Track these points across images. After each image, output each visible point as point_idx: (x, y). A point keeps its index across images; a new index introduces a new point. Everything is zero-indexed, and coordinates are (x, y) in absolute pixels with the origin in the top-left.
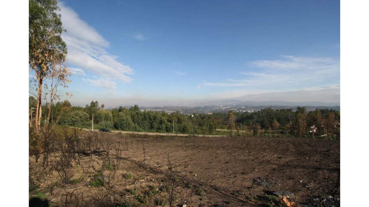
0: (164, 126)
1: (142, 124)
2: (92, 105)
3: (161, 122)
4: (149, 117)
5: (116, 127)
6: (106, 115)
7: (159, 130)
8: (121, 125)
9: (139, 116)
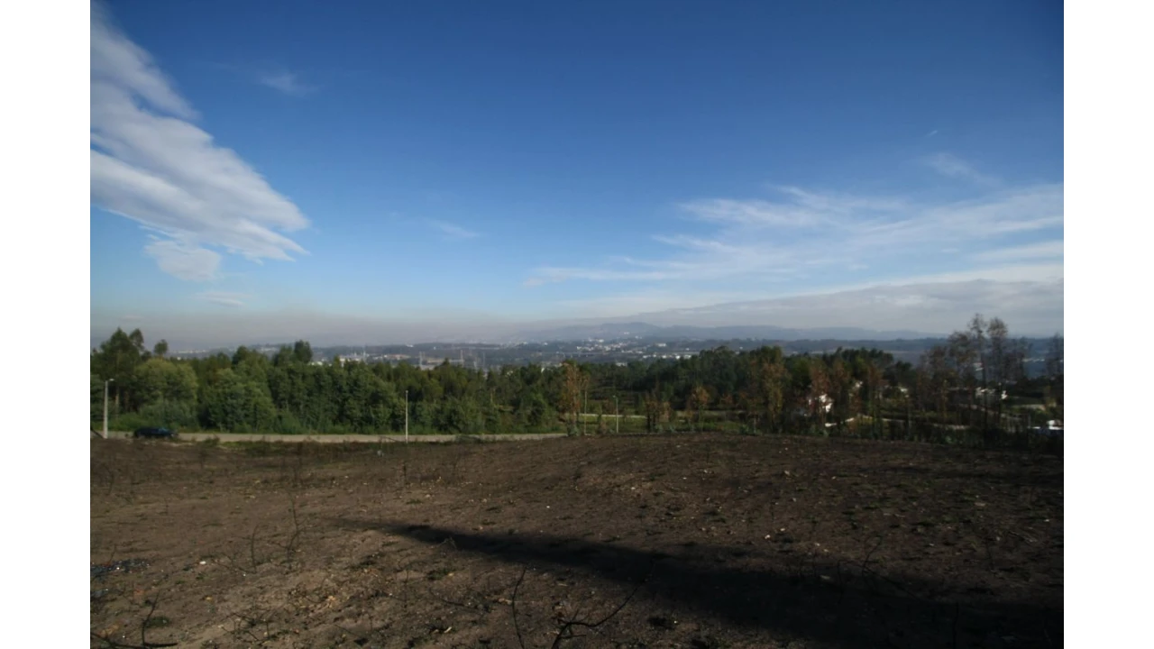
0: (384, 411)
1: (307, 406)
2: (118, 343)
3: (376, 398)
4: (335, 383)
5: (206, 422)
6: (172, 380)
7: (364, 424)
8: (227, 414)
9: (299, 381)
